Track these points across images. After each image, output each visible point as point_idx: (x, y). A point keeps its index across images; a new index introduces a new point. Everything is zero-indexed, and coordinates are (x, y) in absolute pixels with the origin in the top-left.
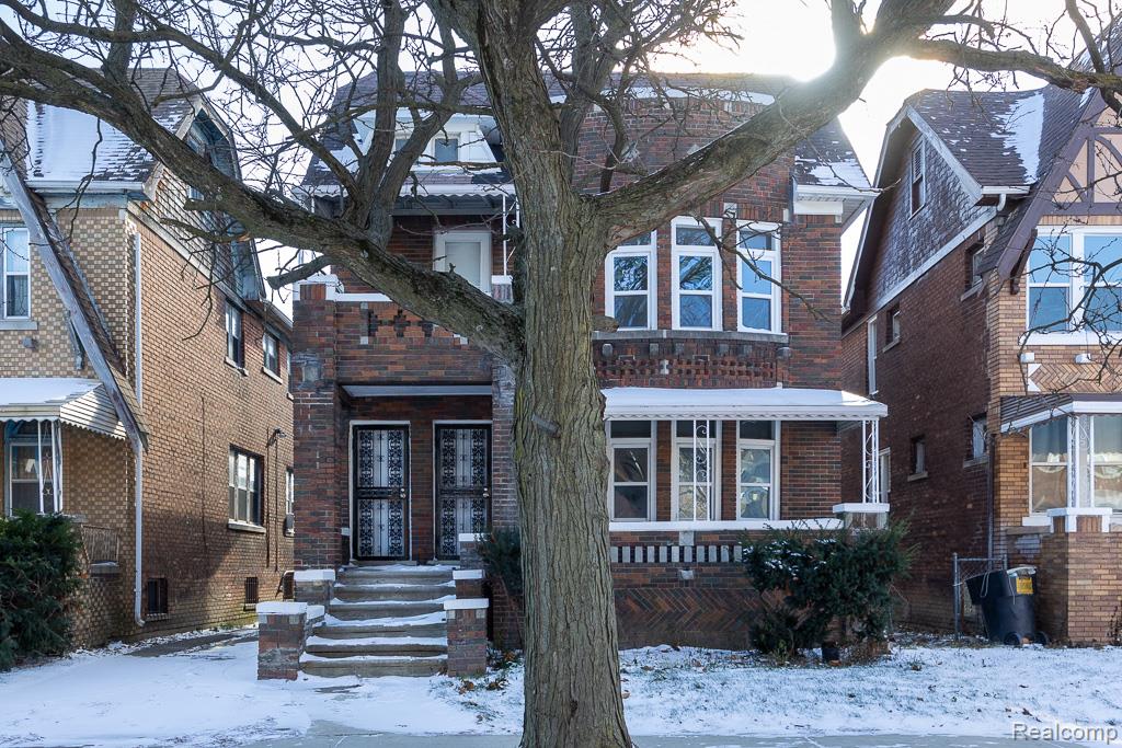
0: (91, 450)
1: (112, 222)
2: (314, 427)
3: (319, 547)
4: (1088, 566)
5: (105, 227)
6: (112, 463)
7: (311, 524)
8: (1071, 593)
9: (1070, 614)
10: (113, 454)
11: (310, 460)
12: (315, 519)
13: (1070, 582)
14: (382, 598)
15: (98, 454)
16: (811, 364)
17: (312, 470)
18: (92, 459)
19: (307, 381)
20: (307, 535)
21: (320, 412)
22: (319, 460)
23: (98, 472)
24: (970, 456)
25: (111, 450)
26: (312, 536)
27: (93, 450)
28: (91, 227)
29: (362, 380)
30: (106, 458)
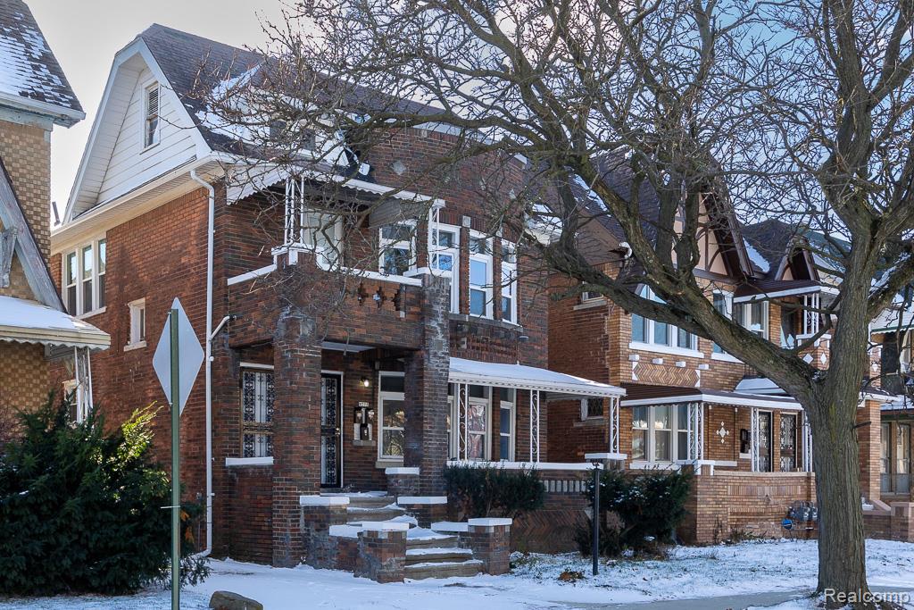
0: (14, 370)
1: (38, 142)
2: (308, 375)
3: (309, 476)
4: (705, 496)
5: (30, 145)
6: (36, 386)
7: (305, 457)
8: (698, 513)
9: (698, 526)
10: (37, 377)
11: (304, 402)
12: (306, 452)
13: (698, 506)
14: (355, 519)
15: (22, 376)
16: (533, 349)
17: (306, 410)
18: (15, 380)
19: (304, 335)
20: (301, 466)
21: (311, 362)
22: (310, 403)
23: (22, 394)
24: (579, 420)
25: (34, 372)
26: (306, 467)
27: (16, 370)
28: (16, 143)
29: (338, 338)
30: (30, 381)
